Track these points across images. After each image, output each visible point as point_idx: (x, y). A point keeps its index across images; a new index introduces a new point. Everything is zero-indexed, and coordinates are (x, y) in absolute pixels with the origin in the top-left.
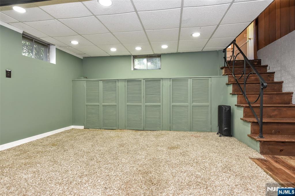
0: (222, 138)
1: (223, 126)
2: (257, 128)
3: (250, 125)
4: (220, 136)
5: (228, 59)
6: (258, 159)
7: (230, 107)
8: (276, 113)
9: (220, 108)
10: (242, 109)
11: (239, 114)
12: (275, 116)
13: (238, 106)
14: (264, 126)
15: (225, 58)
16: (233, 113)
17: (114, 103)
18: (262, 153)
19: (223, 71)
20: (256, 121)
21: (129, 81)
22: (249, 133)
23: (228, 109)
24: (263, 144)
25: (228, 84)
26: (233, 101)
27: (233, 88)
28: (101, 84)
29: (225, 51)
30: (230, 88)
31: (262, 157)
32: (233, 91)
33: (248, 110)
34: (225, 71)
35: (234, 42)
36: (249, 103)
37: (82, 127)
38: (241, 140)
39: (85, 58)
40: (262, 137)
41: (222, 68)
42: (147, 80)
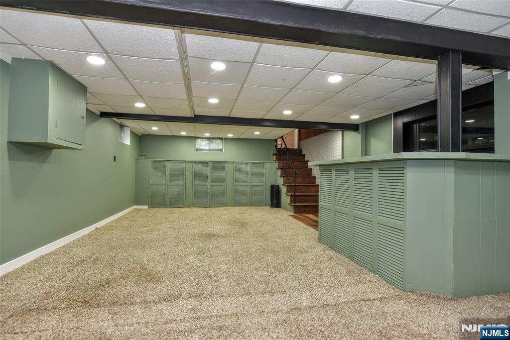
0: (273, 209)
1: (274, 200)
2: (293, 198)
3: (289, 197)
4: (272, 208)
5: (279, 147)
6: (292, 216)
7: (279, 186)
8: (305, 189)
9: (272, 187)
10: (286, 187)
11: (284, 190)
12: (305, 192)
13: (283, 185)
14: (296, 198)
15: (276, 146)
16: (281, 191)
17: (182, 183)
18: (294, 213)
19: (275, 156)
20: (292, 194)
21: (196, 162)
22: (289, 202)
23: (277, 188)
24: (295, 207)
25: (277, 169)
26: (280, 181)
27: (281, 171)
28: (168, 164)
29: (276, 140)
30: (279, 172)
31: (294, 214)
32: (281, 174)
33: (289, 187)
34: (276, 157)
35: (282, 137)
36: (290, 183)
37: (147, 207)
38: (285, 209)
39: (142, 135)
40: (295, 203)
41: (274, 155)
42: (214, 163)
